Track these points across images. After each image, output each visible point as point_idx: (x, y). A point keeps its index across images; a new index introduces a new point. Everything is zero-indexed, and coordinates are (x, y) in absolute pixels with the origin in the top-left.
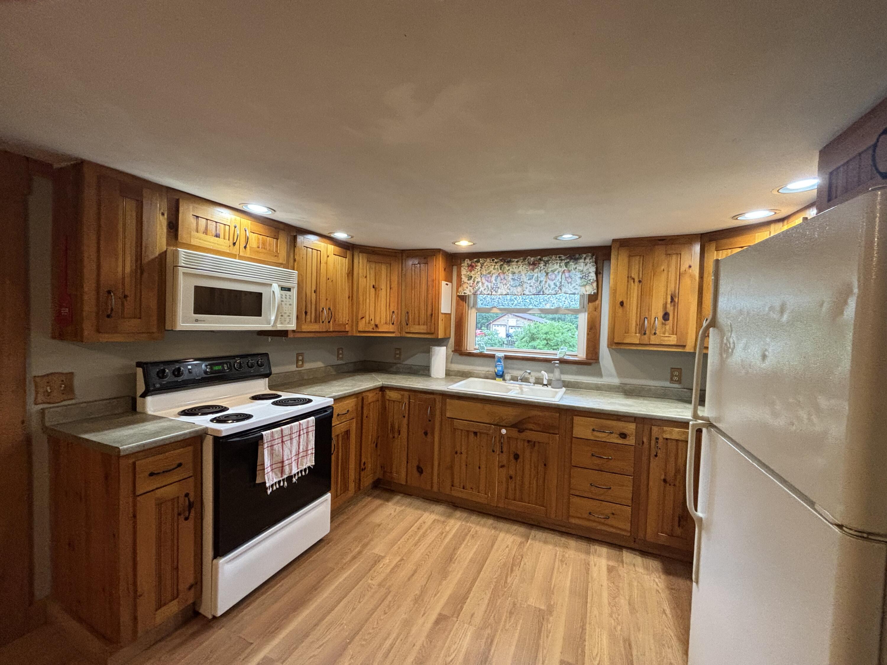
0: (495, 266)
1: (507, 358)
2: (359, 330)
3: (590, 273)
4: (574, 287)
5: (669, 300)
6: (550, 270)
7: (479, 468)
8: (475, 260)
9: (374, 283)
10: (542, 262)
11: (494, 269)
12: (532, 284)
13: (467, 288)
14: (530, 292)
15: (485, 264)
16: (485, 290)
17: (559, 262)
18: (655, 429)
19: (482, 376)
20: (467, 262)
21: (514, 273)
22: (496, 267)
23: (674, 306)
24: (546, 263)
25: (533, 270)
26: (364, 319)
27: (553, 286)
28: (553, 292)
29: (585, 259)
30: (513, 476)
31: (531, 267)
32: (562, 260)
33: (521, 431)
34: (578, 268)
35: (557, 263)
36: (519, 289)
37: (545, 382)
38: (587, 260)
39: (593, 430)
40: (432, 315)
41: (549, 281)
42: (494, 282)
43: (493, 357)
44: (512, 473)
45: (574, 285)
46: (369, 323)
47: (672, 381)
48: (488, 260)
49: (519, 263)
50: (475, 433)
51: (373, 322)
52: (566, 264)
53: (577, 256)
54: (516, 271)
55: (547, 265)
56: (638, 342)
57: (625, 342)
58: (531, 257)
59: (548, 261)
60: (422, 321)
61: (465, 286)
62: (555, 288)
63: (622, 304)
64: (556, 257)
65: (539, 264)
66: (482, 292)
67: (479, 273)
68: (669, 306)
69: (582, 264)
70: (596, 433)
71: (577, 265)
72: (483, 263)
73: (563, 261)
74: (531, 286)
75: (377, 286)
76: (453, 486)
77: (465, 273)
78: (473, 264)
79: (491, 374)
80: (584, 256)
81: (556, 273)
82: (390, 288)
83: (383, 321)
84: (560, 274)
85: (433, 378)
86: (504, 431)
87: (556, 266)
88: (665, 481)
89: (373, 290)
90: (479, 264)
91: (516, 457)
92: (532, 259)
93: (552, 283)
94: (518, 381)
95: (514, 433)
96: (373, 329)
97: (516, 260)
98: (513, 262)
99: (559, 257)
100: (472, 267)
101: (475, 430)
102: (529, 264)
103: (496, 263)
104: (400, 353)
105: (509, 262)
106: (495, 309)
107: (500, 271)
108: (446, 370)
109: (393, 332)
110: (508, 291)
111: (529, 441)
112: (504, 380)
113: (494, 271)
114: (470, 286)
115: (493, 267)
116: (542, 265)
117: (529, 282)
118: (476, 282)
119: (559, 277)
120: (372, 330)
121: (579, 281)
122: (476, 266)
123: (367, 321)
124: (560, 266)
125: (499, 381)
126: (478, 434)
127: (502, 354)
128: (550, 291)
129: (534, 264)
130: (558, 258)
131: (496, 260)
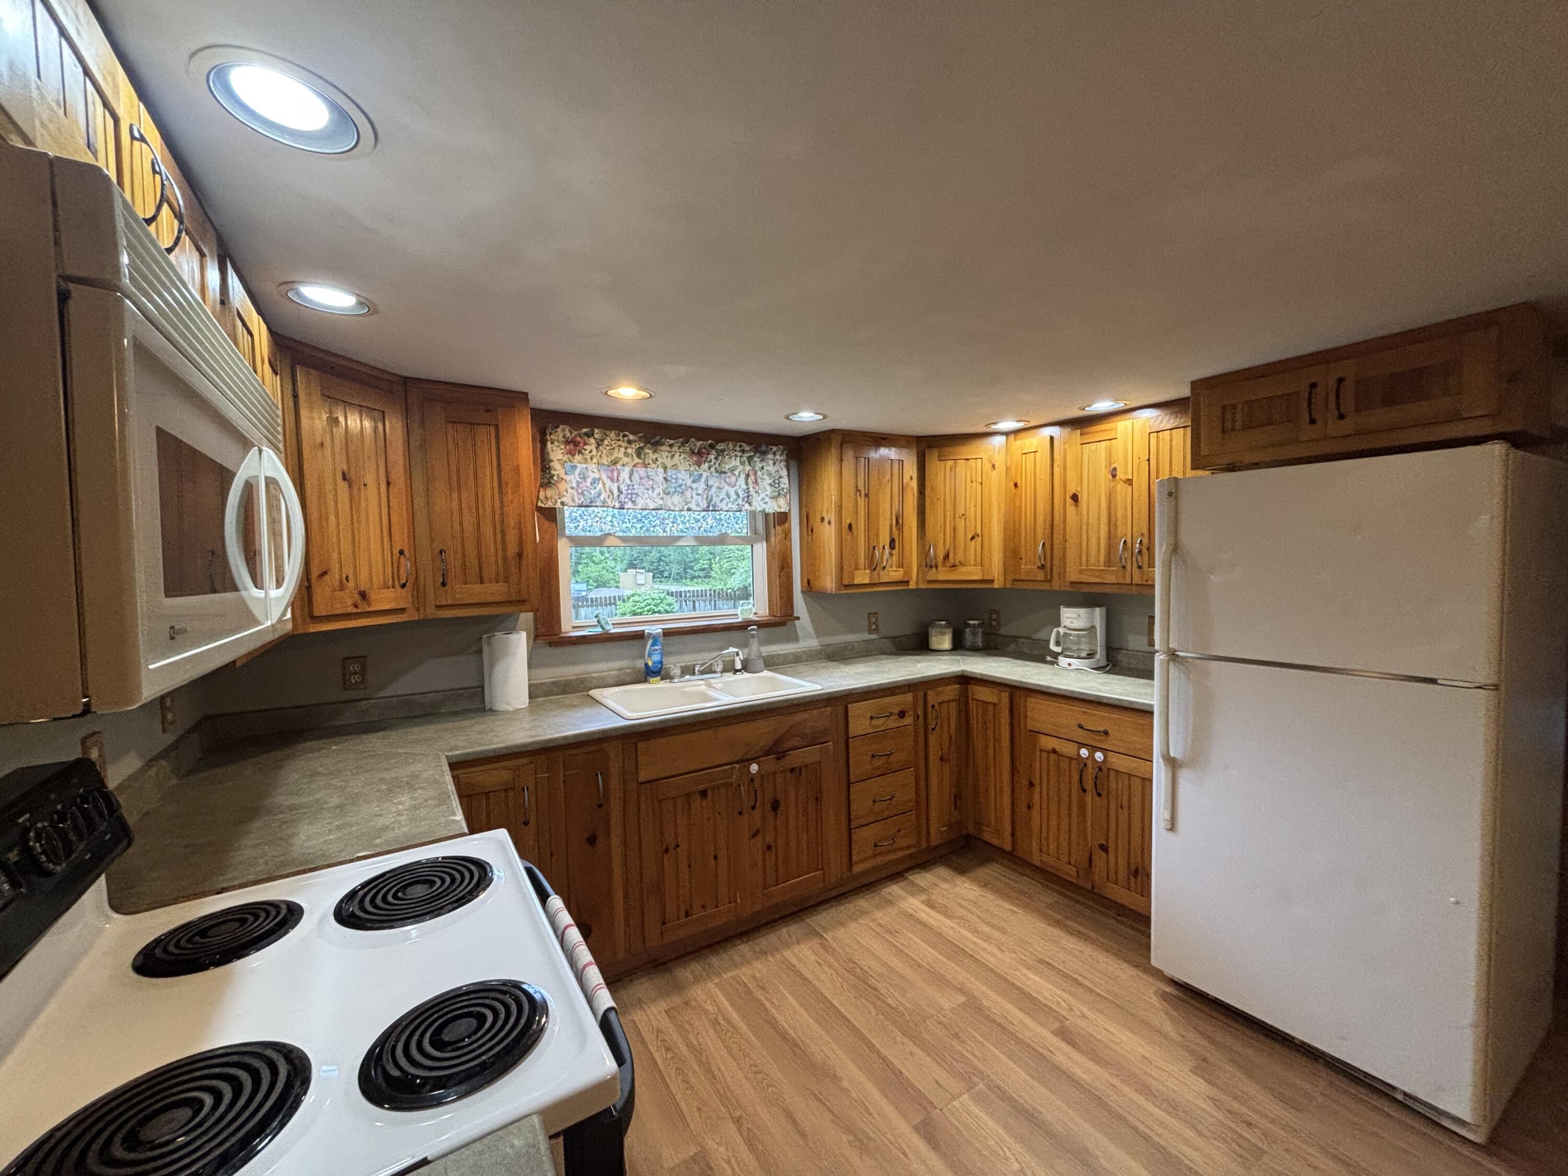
0: (626, 448)
1: (667, 633)
2: (317, 613)
3: (781, 477)
4: (763, 499)
5: (894, 522)
6: (727, 467)
7: (716, 857)
8: (585, 430)
9: (345, 467)
10: (714, 452)
11: (626, 454)
12: (700, 492)
13: (567, 491)
14: (698, 505)
15: (606, 442)
16: (609, 496)
17: (739, 454)
18: (931, 694)
19: (613, 681)
20: (563, 432)
21: (665, 468)
22: (629, 451)
23: (899, 529)
24: (720, 453)
25: (699, 464)
26: (327, 577)
27: (733, 496)
28: (735, 507)
29: (774, 454)
30: (773, 844)
31: (695, 458)
32: (743, 451)
33: (781, 756)
34: (766, 468)
35: (736, 456)
36: (677, 499)
37: (738, 666)
38: (778, 457)
39: (872, 718)
40: (520, 555)
41: (727, 487)
42: (628, 481)
43: (640, 636)
44: (769, 838)
45: (762, 495)
46: (342, 588)
47: (870, 631)
48: (613, 434)
49: (675, 448)
50: (704, 794)
51: (351, 584)
52: (750, 459)
53: (764, 448)
54: (669, 463)
55: (720, 458)
56: (867, 581)
57: (856, 582)
58: (699, 440)
59: (723, 451)
60: (490, 571)
61: (562, 486)
62: (736, 500)
63: (850, 526)
64: (735, 446)
65: (708, 454)
66: (604, 502)
67: (595, 460)
68: (894, 529)
69: (771, 462)
70: (875, 722)
71: (764, 464)
72: (602, 440)
73: (746, 455)
74: (698, 494)
75: (353, 475)
76: (664, 923)
77: (560, 457)
78: (578, 439)
79: (629, 674)
80: (775, 449)
81: (736, 472)
82: (388, 484)
83: (378, 580)
84: (743, 476)
85: (507, 712)
86: (754, 768)
87: (735, 462)
88: (941, 759)
89: (342, 485)
90: (592, 441)
91: (775, 806)
92: (699, 444)
93: (732, 492)
94: (694, 674)
95: (771, 763)
96: (356, 606)
97: (672, 442)
98: (663, 444)
99: (740, 446)
100: (574, 447)
101: (702, 787)
102: (692, 452)
103: (629, 442)
104: (363, 666)
105: (656, 445)
106: (611, 538)
107: (637, 460)
108: (530, 686)
109: (402, 610)
110: (661, 502)
111: (792, 770)
112: (667, 677)
113: (626, 460)
114: (572, 488)
115: (622, 450)
116: (712, 457)
117: (694, 486)
118: (589, 480)
119: (742, 481)
120: (355, 610)
121: (769, 490)
122: (585, 444)
123: (337, 584)
124: (742, 463)
125: (656, 684)
126: (709, 792)
127: (657, 629)
128: (730, 505)
129: (700, 454)
130: (738, 448)
131: (631, 437)
